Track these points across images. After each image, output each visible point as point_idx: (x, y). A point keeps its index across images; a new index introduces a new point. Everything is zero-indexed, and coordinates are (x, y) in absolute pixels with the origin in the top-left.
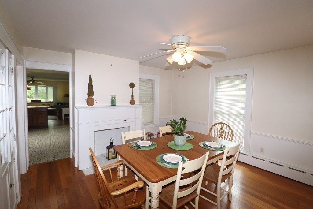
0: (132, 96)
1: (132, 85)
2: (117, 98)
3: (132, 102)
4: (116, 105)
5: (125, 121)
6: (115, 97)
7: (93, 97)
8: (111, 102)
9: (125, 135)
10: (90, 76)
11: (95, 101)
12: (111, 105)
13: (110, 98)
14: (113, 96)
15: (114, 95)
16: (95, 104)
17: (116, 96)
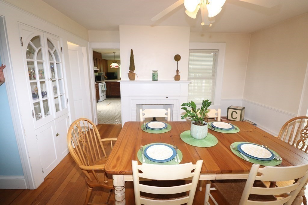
0: (177, 71)
1: (177, 58)
2: (158, 72)
3: (177, 78)
4: (157, 80)
5: (167, 98)
6: (156, 72)
7: (134, 71)
8: (153, 76)
9: (144, 112)
10: (132, 50)
11: (136, 75)
12: (153, 80)
13: (152, 73)
14: (155, 71)
15: (155, 69)
16: (136, 79)
17: (157, 70)
